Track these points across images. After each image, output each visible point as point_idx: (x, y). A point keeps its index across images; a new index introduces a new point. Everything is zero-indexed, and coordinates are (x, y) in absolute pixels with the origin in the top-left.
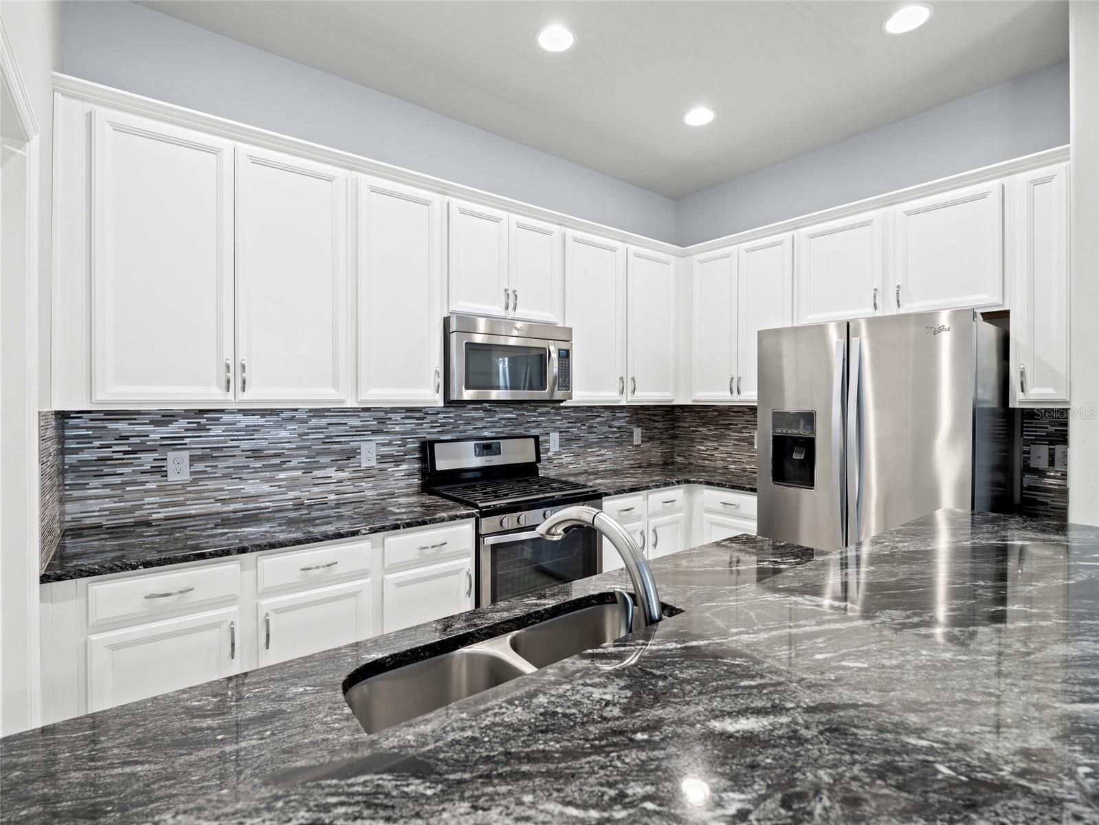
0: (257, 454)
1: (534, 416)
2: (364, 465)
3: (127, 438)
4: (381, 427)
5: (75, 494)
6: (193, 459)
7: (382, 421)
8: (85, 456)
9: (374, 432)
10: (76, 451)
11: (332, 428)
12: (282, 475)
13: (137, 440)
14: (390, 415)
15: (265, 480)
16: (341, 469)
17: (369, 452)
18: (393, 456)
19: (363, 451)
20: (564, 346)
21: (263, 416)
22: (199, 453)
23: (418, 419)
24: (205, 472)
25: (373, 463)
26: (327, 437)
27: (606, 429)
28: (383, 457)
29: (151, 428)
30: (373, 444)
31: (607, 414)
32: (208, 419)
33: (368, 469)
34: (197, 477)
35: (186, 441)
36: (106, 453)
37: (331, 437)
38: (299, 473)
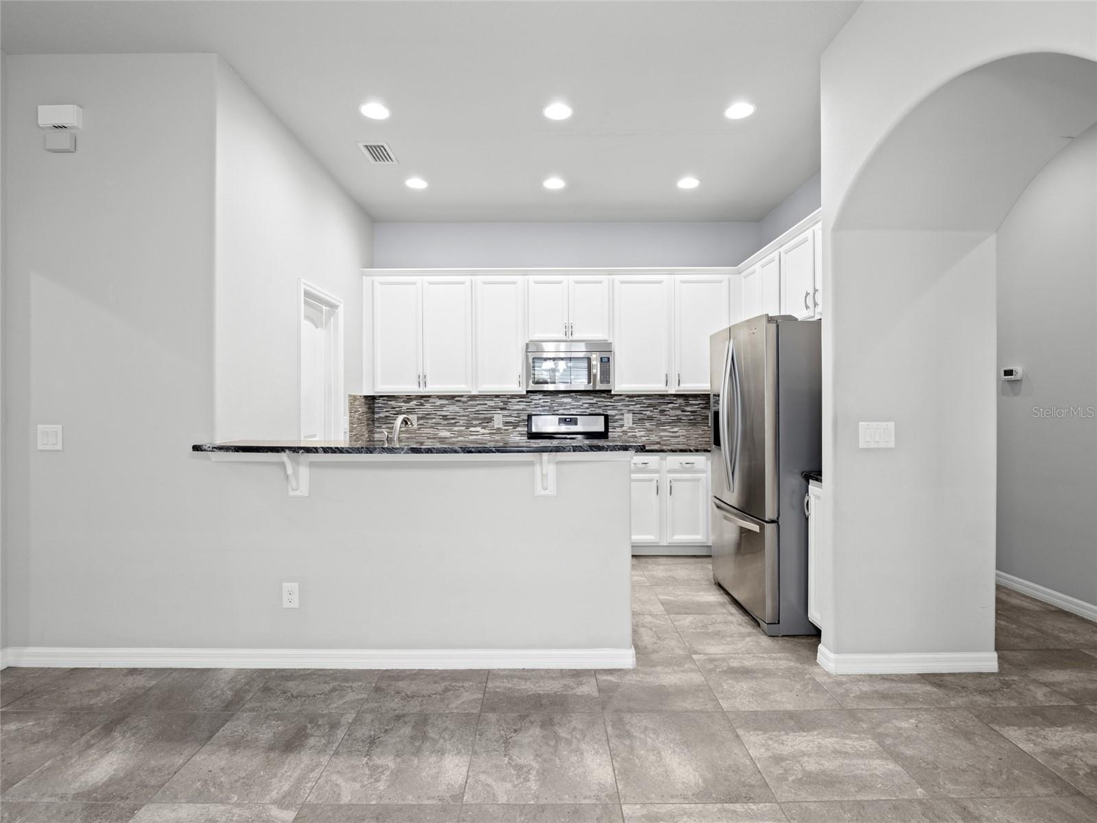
0: (445, 418)
1: (611, 402)
2: (496, 427)
3: (395, 408)
4: (505, 406)
5: (378, 430)
6: (419, 419)
7: (505, 403)
8: (381, 415)
9: (502, 409)
10: (378, 413)
11: (479, 406)
12: (456, 429)
13: (398, 409)
14: (510, 400)
15: (450, 430)
16: (484, 428)
17: (498, 420)
18: (512, 422)
19: (495, 419)
20: (605, 355)
21: (447, 400)
22: (421, 416)
23: (527, 402)
24: (423, 425)
25: (501, 426)
26: (477, 411)
27: (679, 412)
28: (507, 423)
29: (403, 404)
30: (501, 416)
31: (680, 401)
32: (425, 401)
33: (499, 429)
34: (421, 426)
35: (416, 410)
36: (387, 414)
37: (478, 411)
38: (464, 428)
